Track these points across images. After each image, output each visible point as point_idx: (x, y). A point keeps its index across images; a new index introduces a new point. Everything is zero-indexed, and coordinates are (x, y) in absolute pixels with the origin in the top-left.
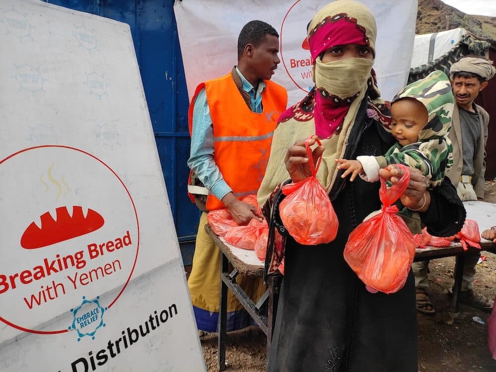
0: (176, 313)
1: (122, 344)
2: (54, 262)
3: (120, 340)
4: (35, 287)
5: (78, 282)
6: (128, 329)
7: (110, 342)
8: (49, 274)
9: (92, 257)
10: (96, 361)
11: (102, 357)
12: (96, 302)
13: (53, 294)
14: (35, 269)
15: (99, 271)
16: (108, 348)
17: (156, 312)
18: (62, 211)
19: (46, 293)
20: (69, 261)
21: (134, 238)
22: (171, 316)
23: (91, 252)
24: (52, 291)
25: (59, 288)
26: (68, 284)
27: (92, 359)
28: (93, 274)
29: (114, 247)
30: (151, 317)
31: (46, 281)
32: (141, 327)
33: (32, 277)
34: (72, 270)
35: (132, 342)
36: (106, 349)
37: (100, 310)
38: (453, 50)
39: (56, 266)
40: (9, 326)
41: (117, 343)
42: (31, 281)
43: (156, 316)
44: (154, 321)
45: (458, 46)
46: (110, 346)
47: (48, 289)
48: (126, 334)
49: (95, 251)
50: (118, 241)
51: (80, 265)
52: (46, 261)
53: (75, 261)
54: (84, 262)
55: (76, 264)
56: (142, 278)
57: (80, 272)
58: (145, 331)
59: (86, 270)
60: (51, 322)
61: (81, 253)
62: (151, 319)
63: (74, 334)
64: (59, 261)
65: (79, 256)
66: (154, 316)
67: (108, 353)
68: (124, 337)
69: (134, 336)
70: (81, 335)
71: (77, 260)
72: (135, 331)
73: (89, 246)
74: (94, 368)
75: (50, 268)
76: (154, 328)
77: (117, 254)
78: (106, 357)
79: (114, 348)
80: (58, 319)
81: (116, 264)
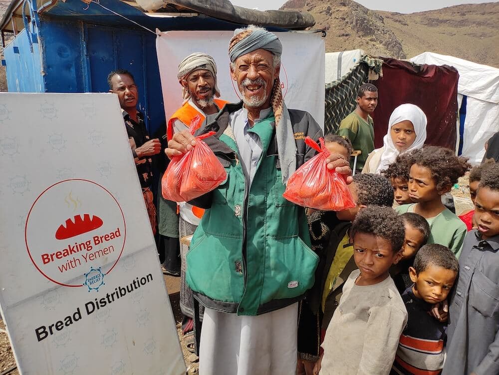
0: (152, 279)
1: (115, 296)
2: (74, 247)
3: (114, 293)
4: (64, 261)
5: (88, 258)
6: (119, 288)
7: (108, 294)
8: (71, 253)
9: (96, 244)
10: (100, 304)
11: (103, 303)
12: (99, 270)
13: (74, 265)
14: (63, 251)
15: (100, 252)
16: (107, 297)
17: (137, 278)
18: (77, 218)
19: (70, 264)
20: (82, 246)
21: (122, 233)
22: (148, 281)
23: (95, 241)
24: (73, 263)
25: (77, 262)
26: (82, 260)
27: (97, 302)
28: (97, 254)
29: (109, 238)
30: (134, 281)
31: (70, 257)
32: (127, 287)
33: (62, 255)
34: (84, 252)
35: (122, 295)
36: (105, 298)
37: (101, 275)
38: (355, 68)
39: (75, 249)
40: (51, 281)
41: (112, 295)
42: (62, 257)
43: (138, 281)
44: (137, 284)
45: (358, 64)
46: (108, 296)
47: (71, 262)
48: (118, 290)
49: (97, 240)
50: (112, 234)
51: (89, 249)
52: (69, 246)
53: (86, 246)
54: (91, 247)
55: (86, 248)
56: (128, 257)
57: (89, 253)
58: (130, 289)
59: (92, 252)
60: (73, 280)
61: (89, 242)
62: (134, 283)
63: (86, 288)
64: (77, 246)
65: (88, 243)
66: (136, 280)
67: (106, 300)
68: (117, 292)
69: (123, 292)
70: (90, 289)
71: (88, 246)
72: (124, 289)
73: (94, 238)
74: (98, 308)
75: (72, 251)
76: (136, 288)
77: (111, 242)
78: (105, 302)
79: (110, 298)
80: (77, 279)
81: (111, 248)
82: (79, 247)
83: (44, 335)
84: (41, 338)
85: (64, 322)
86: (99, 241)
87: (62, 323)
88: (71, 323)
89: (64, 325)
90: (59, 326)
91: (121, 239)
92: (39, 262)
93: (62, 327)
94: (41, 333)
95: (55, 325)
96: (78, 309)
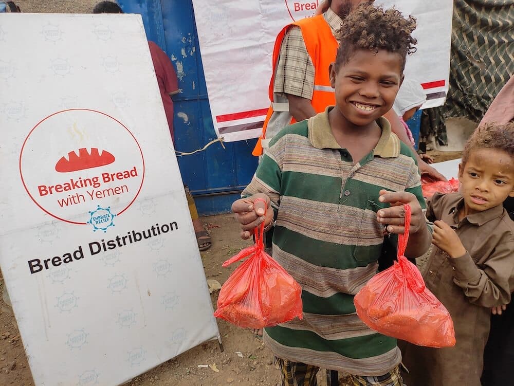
0: (177, 228)
1: (127, 240)
2: (77, 182)
3: (126, 237)
4: (65, 195)
5: (94, 195)
6: (133, 232)
7: (118, 236)
8: (74, 188)
9: (105, 181)
10: (107, 246)
11: (112, 245)
12: (108, 210)
13: (76, 201)
14: (64, 184)
15: (111, 191)
16: (116, 240)
17: (157, 225)
18: (83, 151)
19: (72, 199)
20: (88, 182)
21: (140, 172)
22: (172, 229)
23: (104, 178)
24: (76, 199)
25: (81, 198)
26: (87, 196)
27: (104, 244)
28: (106, 192)
29: (123, 177)
30: (153, 227)
31: (72, 192)
32: (144, 232)
33: (63, 189)
34: (90, 188)
35: (136, 240)
36: (114, 240)
37: (110, 215)
39: (79, 184)
40: (48, 214)
41: (124, 238)
42: (62, 191)
43: (158, 228)
44: (156, 231)
46: (118, 239)
47: (73, 197)
48: (131, 234)
49: (107, 177)
50: (126, 173)
51: (96, 186)
52: (72, 180)
53: (92, 182)
54: (99, 184)
55: (93, 184)
56: (146, 199)
57: (96, 190)
58: (147, 235)
59: (100, 189)
60: (75, 217)
61: (97, 178)
62: (153, 229)
63: (91, 227)
64: (81, 181)
65: (95, 180)
66: (155, 227)
67: (116, 242)
68: (130, 236)
69: (138, 237)
70: (96, 228)
71: (95, 182)
72: (139, 234)
73: (103, 174)
74: (105, 250)
75: (75, 185)
76: (155, 235)
77: (125, 181)
78: (114, 245)
79: (121, 242)
80: (79, 216)
81: (124, 188)
82: (84, 183)
83: (37, 268)
84: (34, 270)
85: (63, 259)
86: (109, 178)
87: (60, 259)
88: (71, 260)
89: (62, 261)
90: (56, 261)
91: (138, 179)
92: (35, 193)
93: (60, 264)
94: (35, 266)
95: (51, 260)
96: (80, 248)
